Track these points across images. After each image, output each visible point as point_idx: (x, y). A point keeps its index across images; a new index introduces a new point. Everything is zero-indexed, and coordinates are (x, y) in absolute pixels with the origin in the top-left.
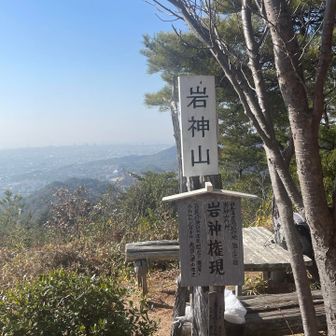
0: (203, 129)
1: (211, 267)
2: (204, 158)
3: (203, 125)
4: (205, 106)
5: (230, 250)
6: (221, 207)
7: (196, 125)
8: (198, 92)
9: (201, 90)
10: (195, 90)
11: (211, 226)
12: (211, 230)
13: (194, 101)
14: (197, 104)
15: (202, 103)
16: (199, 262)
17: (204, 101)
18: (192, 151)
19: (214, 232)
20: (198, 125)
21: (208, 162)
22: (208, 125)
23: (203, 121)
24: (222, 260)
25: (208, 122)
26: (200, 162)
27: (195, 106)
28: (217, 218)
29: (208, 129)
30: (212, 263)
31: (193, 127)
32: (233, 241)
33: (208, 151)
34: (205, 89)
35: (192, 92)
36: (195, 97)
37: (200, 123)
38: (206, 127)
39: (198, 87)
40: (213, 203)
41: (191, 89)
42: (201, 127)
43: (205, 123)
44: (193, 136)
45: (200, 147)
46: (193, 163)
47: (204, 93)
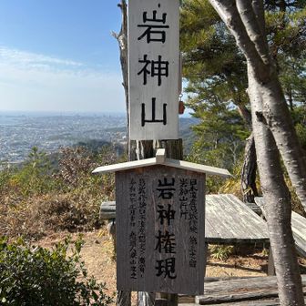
0: (160, 74)
1: (159, 268)
2: (159, 116)
3: (160, 69)
5: (186, 247)
6: (177, 186)
7: (149, 68)
8: (154, 20)
9: (159, 16)
10: (150, 16)
11: (161, 212)
12: (161, 216)
13: (148, 32)
14: (152, 36)
15: (160, 36)
16: (142, 260)
17: (163, 33)
18: (143, 105)
19: (165, 221)
20: (153, 68)
21: (164, 122)
22: (167, 69)
23: (160, 62)
24: (173, 259)
25: (167, 63)
26: (153, 120)
27: (149, 40)
28: (171, 201)
29: (167, 74)
30: (160, 262)
31: (144, 70)
32: (192, 234)
33: (165, 105)
34: (164, 15)
35: (145, 19)
36: (150, 27)
37: (156, 66)
38: (163, 72)
39: (155, 12)
40: (165, 179)
41: (145, 13)
42: (156, 71)
43: (163, 66)
44: (145, 83)
45: (154, 100)
46: (144, 122)
47: (164, 21)
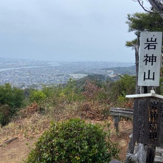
0: (152, 61)
1: (150, 135)
2: (151, 77)
3: (152, 59)
4: (155, 49)
6: (159, 105)
7: (148, 59)
8: (151, 41)
9: (153, 40)
10: (150, 40)
11: (152, 114)
12: (152, 116)
13: (149, 46)
14: (150, 47)
15: (153, 47)
17: (155, 46)
18: (145, 73)
19: (153, 118)
21: (153, 79)
22: (155, 59)
23: (153, 57)
24: (156, 133)
25: (156, 57)
26: (149, 78)
27: (149, 49)
28: (156, 111)
29: (155, 61)
30: (151, 133)
31: (146, 60)
33: (154, 73)
34: (156, 39)
35: (148, 41)
36: (149, 44)
37: (151, 58)
38: (154, 60)
39: (152, 38)
40: (154, 102)
41: (148, 39)
42: (151, 60)
43: (154, 58)
44: (146, 64)
45: (149, 71)
46: (145, 79)
47: (155, 41)
